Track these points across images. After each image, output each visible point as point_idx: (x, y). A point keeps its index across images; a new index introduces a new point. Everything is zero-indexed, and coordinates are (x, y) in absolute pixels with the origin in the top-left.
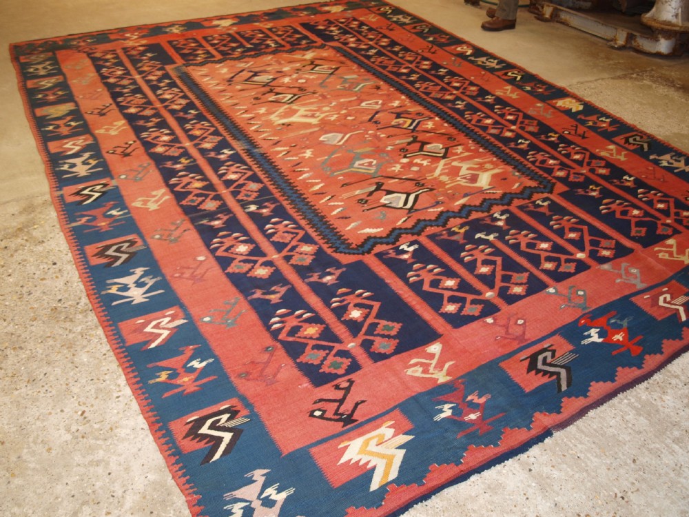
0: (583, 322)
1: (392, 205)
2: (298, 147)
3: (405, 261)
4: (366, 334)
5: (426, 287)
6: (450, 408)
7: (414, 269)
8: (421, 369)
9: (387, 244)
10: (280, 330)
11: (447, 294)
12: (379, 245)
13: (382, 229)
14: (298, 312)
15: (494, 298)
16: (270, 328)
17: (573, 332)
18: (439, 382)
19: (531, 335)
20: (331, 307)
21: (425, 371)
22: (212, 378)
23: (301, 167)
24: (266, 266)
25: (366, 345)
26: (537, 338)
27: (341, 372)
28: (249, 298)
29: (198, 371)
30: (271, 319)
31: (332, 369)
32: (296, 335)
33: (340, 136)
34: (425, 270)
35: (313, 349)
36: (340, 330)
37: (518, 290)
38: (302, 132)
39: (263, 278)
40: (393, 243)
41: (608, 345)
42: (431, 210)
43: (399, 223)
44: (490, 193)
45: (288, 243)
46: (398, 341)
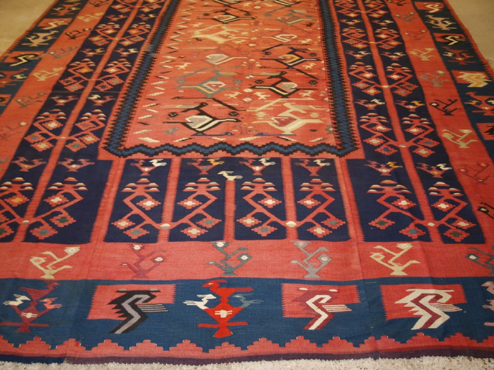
0: (210, 284)
2: (184, 59)
4: (44, 218)
8: (43, 261)
10: (3, 191)
13: (159, 141)
14: (26, 184)
18: (43, 277)
19: (153, 275)
21: (44, 264)
23: (164, 76)
26: (155, 279)
28: (13, 162)
30: (6, 182)
32: (5, 200)
33: (226, 57)
35: (3, 213)
38: (201, 48)
39: (39, 151)
41: (207, 315)
42: (215, 138)
43: (177, 141)
44: (285, 139)
45: (83, 131)
46: (56, 232)
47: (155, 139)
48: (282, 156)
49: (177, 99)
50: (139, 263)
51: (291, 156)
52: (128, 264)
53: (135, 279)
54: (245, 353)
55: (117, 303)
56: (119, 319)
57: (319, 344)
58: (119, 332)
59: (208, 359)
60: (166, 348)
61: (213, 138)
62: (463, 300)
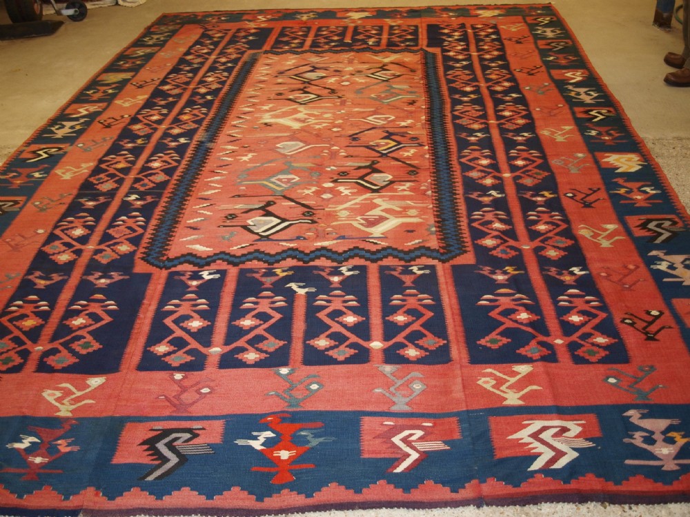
0: (269, 418)
2: (248, 149)
13: (211, 249)
17: (244, 426)
19: (196, 410)
23: (222, 170)
26: (199, 415)
42: (284, 244)
43: (235, 248)
44: (372, 242)
45: (116, 238)
46: (77, 360)
47: (207, 247)
48: (368, 263)
49: (236, 198)
50: (180, 395)
51: (380, 263)
52: (166, 397)
53: (174, 414)
54: (310, 501)
55: (151, 443)
56: (152, 462)
57: (407, 489)
58: (150, 478)
59: (262, 510)
60: (210, 497)
61: (280, 244)
62: (597, 433)
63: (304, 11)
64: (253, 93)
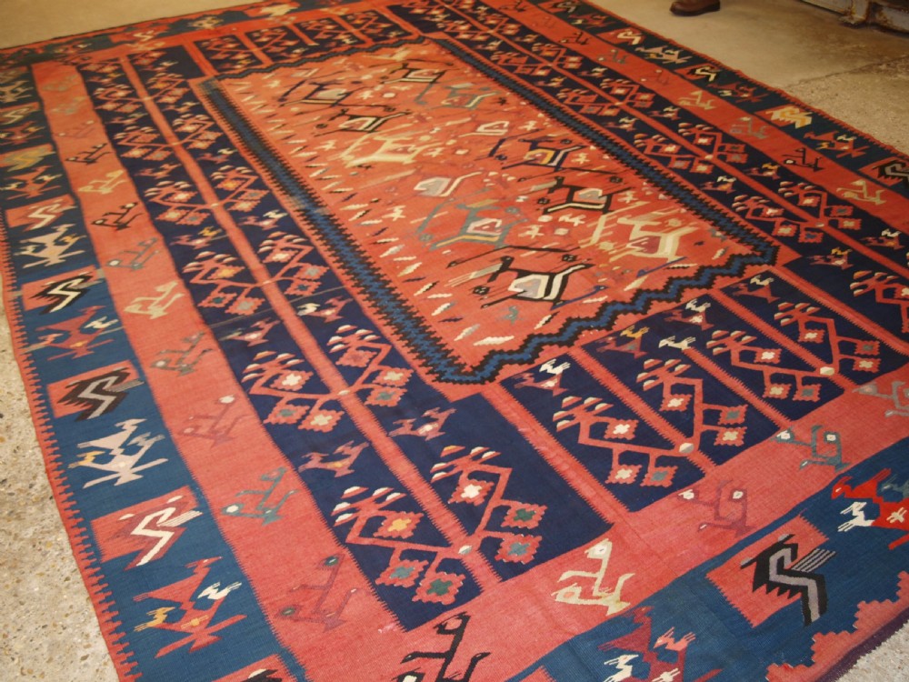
0: (837, 491)
1: (528, 295)
2: (381, 203)
3: (549, 391)
4: (487, 528)
5: (584, 438)
6: (628, 664)
7: (563, 406)
8: (578, 590)
9: (521, 362)
10: (350, 524)
11: (618, 449)
12: (508, 365)
13: (512, 337)
14: (378, 492)
15: (693, 452)
16: (334, 522)
17: (824, 510)
18: (610, 612)
19: (757, 519)
20: (432, 481)
21: (586, 594)
22: (239, 618)
23: (386, 237)
24: (329, 409)
25: (489, 548)
26: (766, 524)
27: (447, 599)
28: (301, 468)
29: (215, 606)
30: (334, 507)
31: (433, 594)
32: (375, 535)
33: (446, 181)
34: (581, 407)
35: (402, 558)
36: (447, 523)
37: (731, 437)
38: (388, 178)
39: (324, 431)
40: (530, 362)
41: (881, 532)
42: (588, 301)
43: (539, 325)
44: (678, 268)
45: (365, 369)
46: (540, 538)
47: (503, 336)
49: (456, 266)
50: (718, 514)
52: (709, 524)
53: (742, 537)
61: (585, 302)
63: (193, 17)
64: (280, 132)
